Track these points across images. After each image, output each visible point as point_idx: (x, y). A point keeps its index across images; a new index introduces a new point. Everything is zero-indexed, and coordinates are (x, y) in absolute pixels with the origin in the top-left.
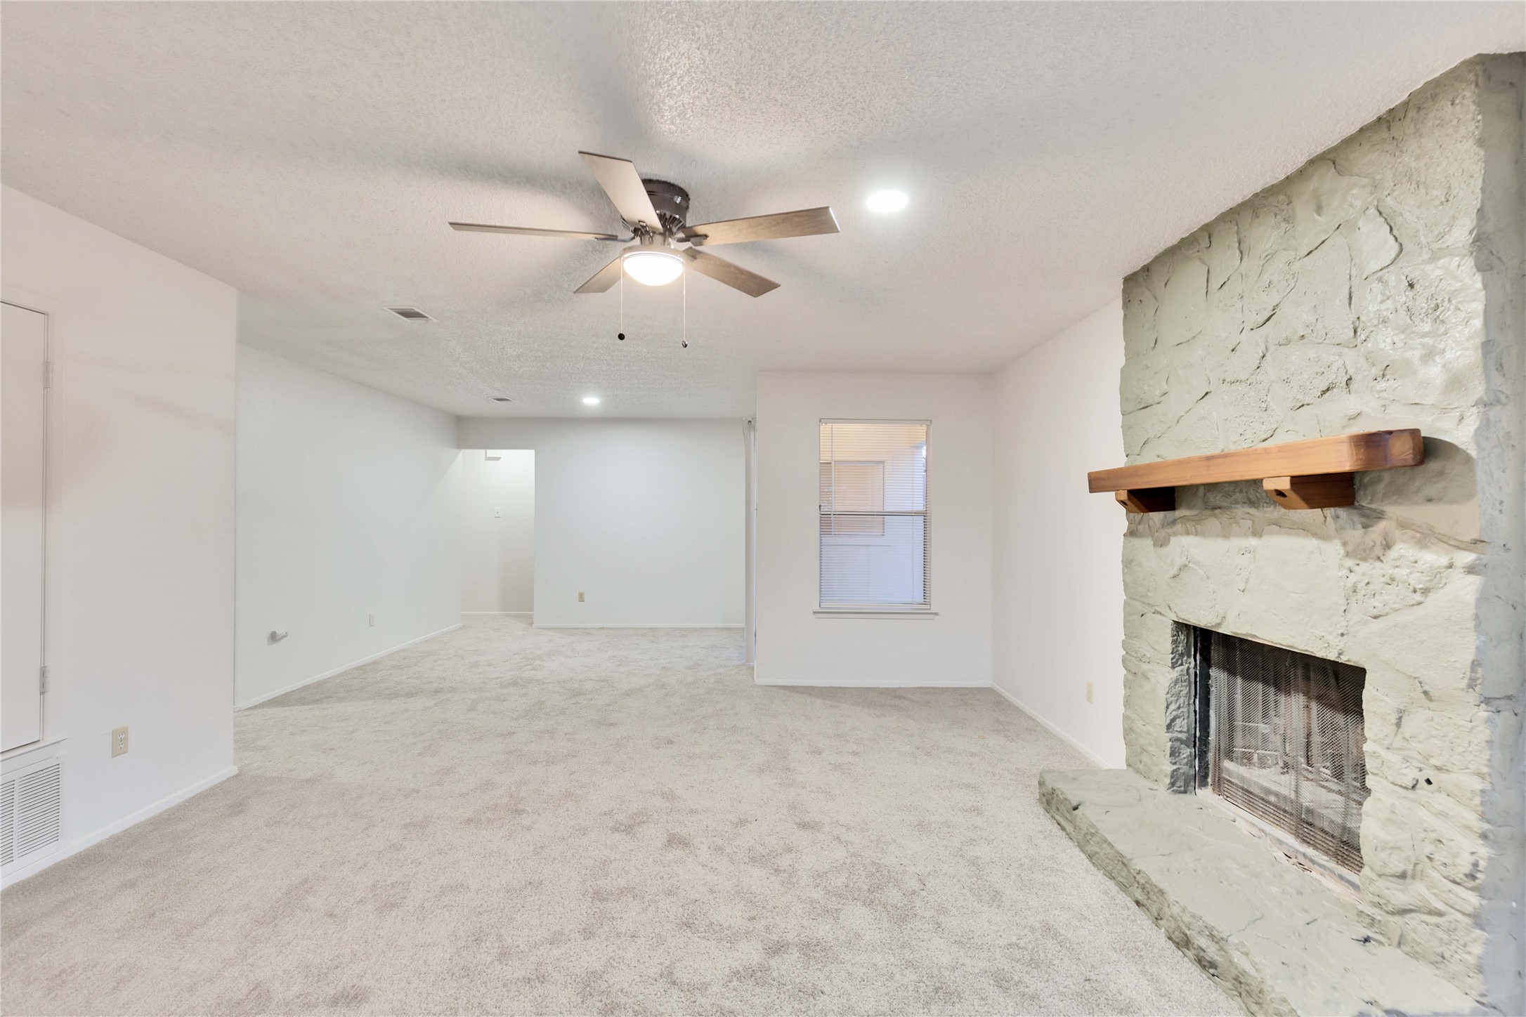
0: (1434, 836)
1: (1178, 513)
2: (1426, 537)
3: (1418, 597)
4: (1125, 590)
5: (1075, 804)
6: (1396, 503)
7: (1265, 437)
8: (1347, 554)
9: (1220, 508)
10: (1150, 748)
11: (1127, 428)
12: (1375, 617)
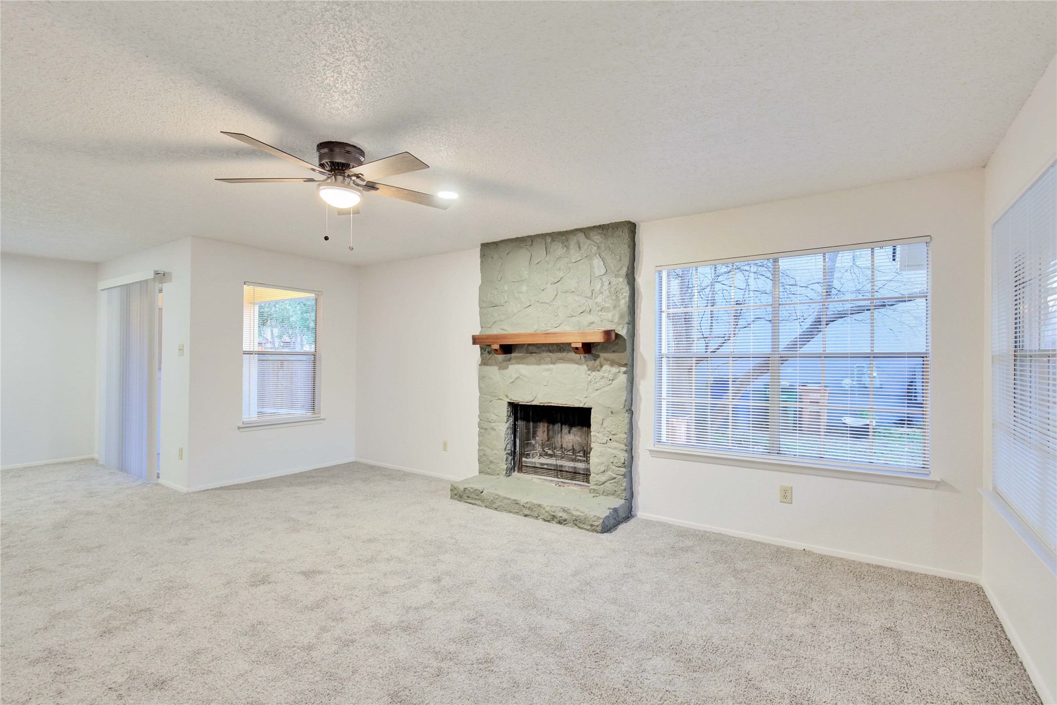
0: (614, 455)
1: (513, 355)
2: (613, 363)
3: (610, 382)
4: (479, 391)
5: (481, 491)
6: (604, 352)
7: (556, 326)
8: (589, 370)
9: (535, 353)
10: (494, 461)
11: (482, 314)
12: (597, 390)
